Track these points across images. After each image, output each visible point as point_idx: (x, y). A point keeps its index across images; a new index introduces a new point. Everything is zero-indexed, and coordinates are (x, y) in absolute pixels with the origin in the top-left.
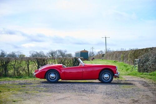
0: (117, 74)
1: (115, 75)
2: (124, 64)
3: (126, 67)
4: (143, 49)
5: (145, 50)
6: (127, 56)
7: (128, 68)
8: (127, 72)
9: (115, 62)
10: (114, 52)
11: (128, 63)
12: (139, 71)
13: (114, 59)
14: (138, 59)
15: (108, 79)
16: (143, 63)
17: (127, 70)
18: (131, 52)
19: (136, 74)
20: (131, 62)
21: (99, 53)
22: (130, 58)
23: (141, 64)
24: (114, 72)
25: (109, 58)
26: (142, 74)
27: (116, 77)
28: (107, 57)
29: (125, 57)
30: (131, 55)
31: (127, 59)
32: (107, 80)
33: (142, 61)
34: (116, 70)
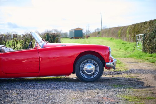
0: (112, 61)
1: (108, 64)
2: (122, 42)
3: (124, 45)
4: (146, 22)
5: (148, 23)
6: (125, 32)
7: (127, 47)
8: (126, 52)
9: (111, 39)
10: (110, 29)
11: (126, 40)
12: (145, 50)
13: (110, 37)
14: (142, 34)
15: (94, 74)
16: (150, 40)
17: (126, 49)
18: (130, 27)
19: (141, 56)
20: (131, 38)
21: (95, 30)
22: (130, 33)
23: (148, 41)
24: (105, 58)
25: (105, 35)
26: (151, 56)
27: (108, 68)
28: (103, 35)
29: (123, 33)
30: (130, 30)
31: (126, 36)
32: (91, 75)
33: (149, 36)
34: (109, 53)
